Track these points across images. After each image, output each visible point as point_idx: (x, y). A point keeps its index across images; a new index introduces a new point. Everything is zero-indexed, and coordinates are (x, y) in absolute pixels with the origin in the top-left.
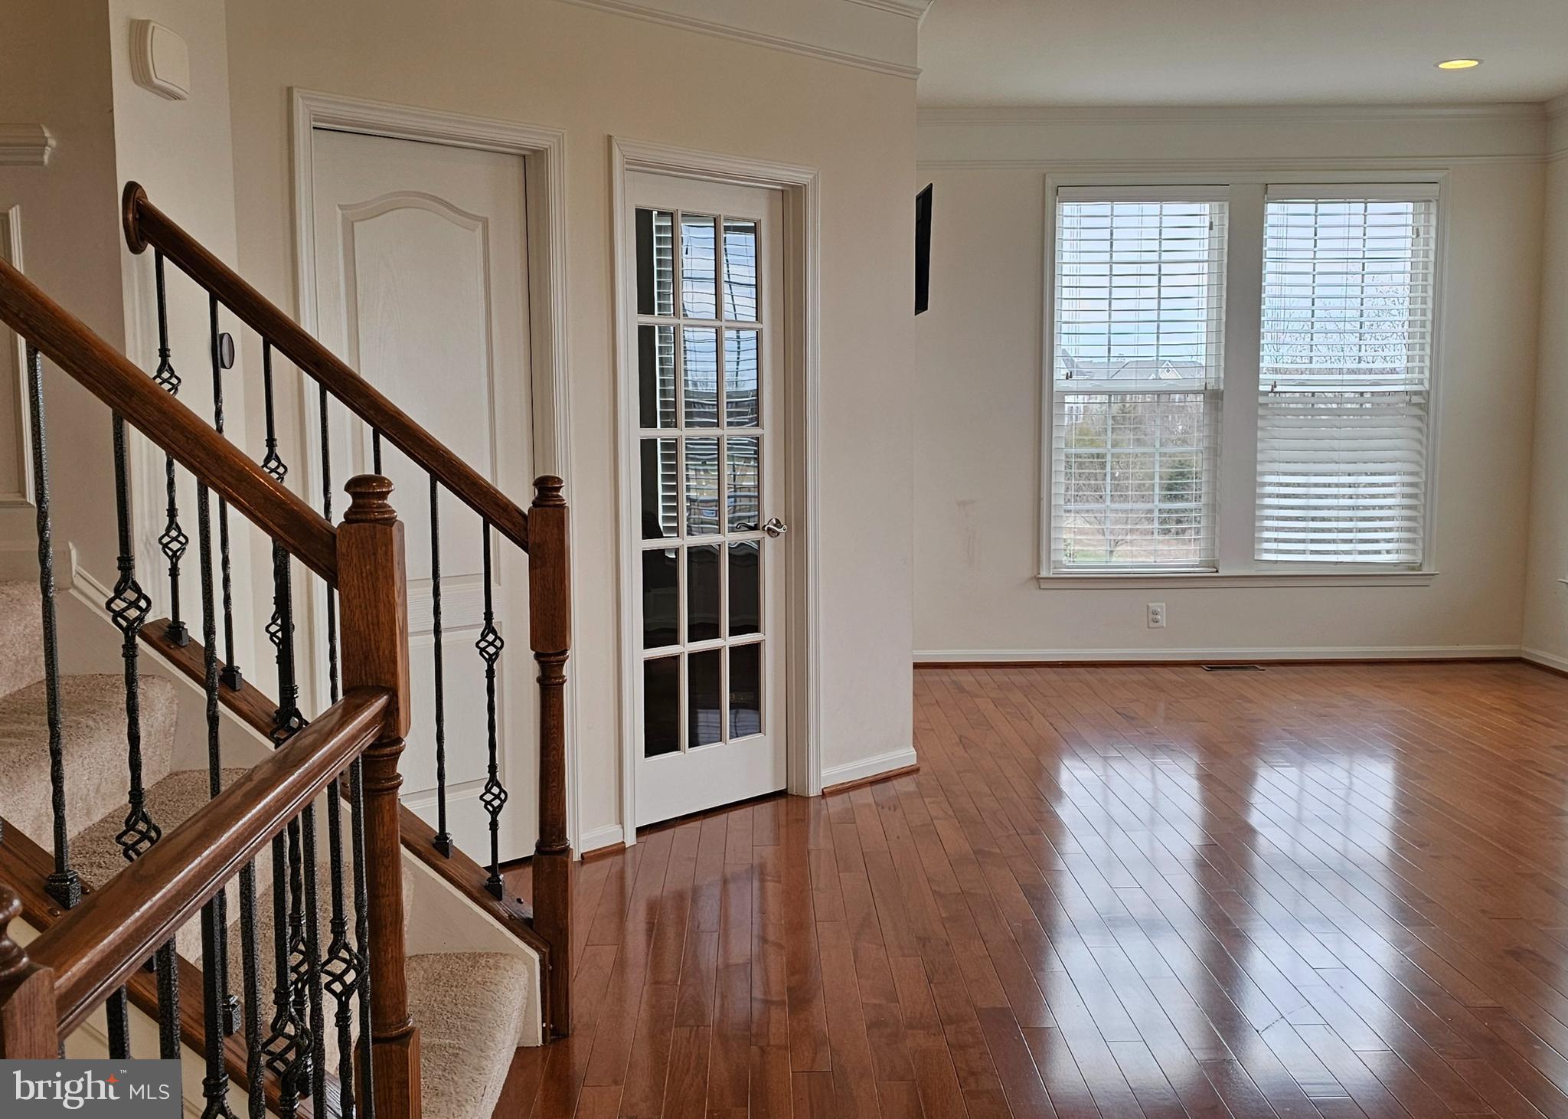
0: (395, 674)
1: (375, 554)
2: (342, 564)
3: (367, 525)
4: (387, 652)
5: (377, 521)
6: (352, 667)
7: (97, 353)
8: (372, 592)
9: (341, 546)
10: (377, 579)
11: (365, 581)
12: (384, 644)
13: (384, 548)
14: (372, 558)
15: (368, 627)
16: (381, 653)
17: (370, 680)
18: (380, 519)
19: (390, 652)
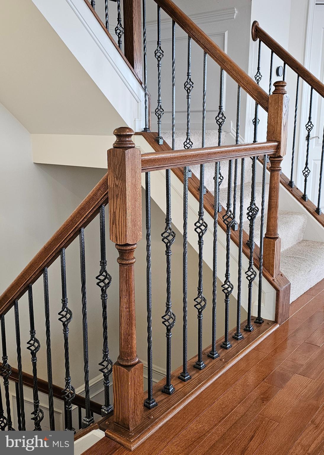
0: (280, 137)
1: (278, 103)
2: (270, 106)
3: (277, 94)
4: (279, 131)
5: (280, 93)
6: (270, 135)
7: (218, 52)
8: (277, 114)
9: (270, 101)
10: (278, 110)
11: (275, 111)
12: (278, 129)
13: (281, 101)
14: (278, 104)
15: (275, 124)
16: (277, 131)
17: (274, 139)
18: (281, 93)
19: (280, 131)
